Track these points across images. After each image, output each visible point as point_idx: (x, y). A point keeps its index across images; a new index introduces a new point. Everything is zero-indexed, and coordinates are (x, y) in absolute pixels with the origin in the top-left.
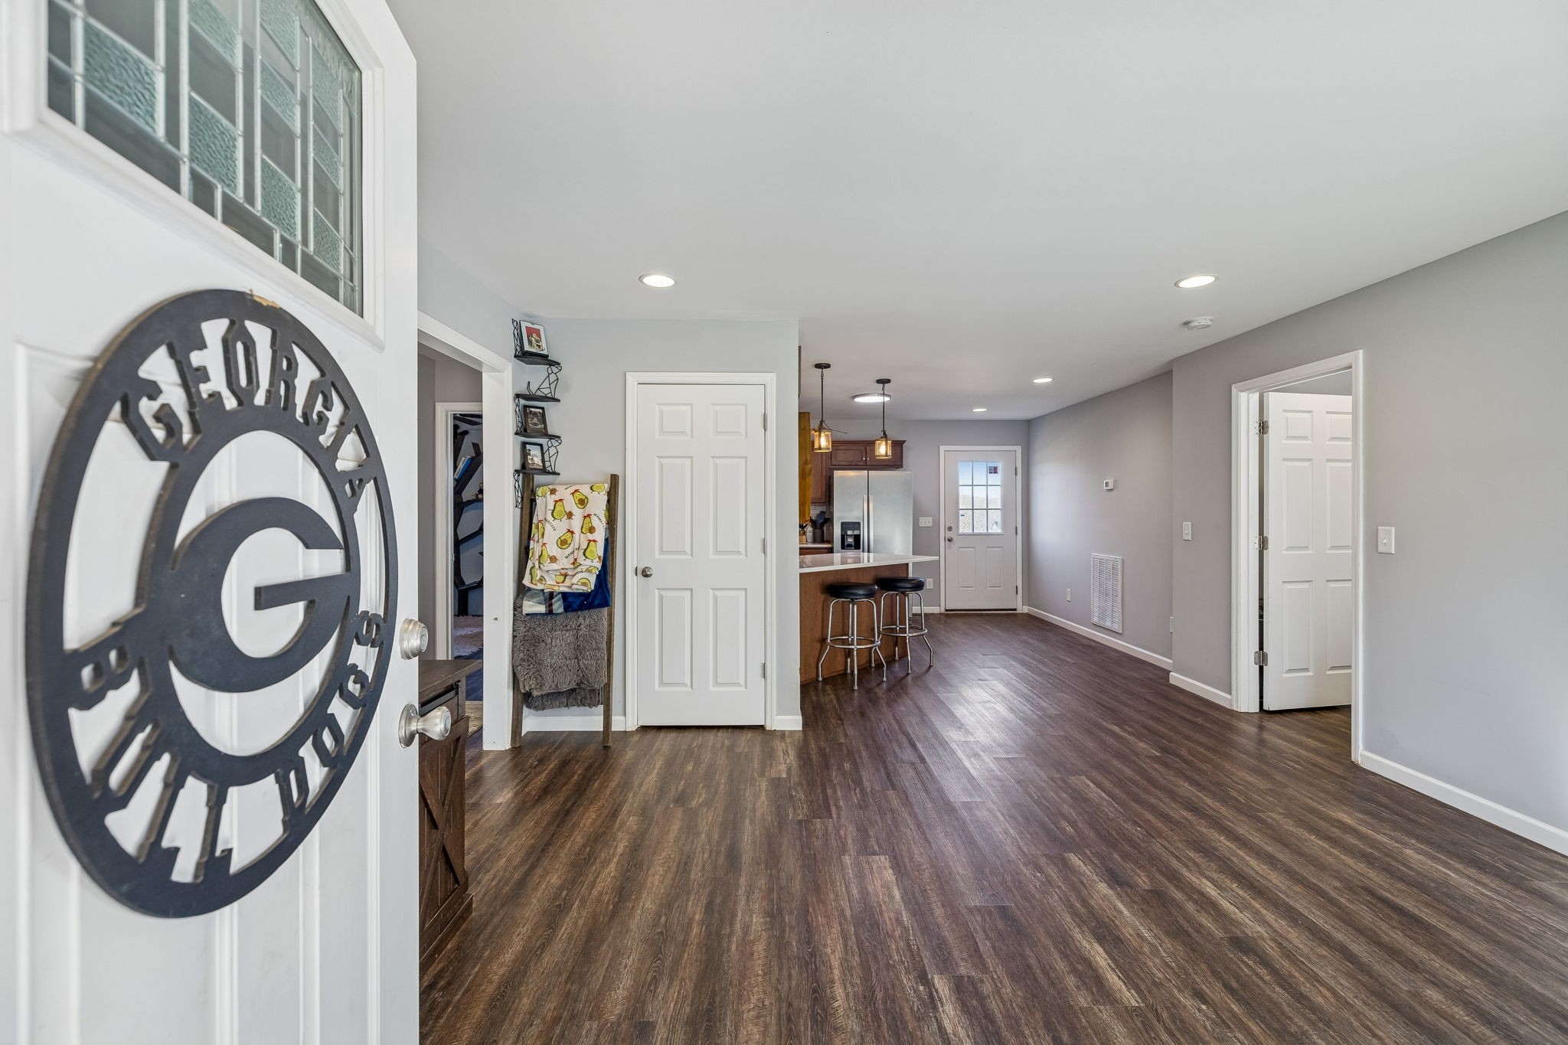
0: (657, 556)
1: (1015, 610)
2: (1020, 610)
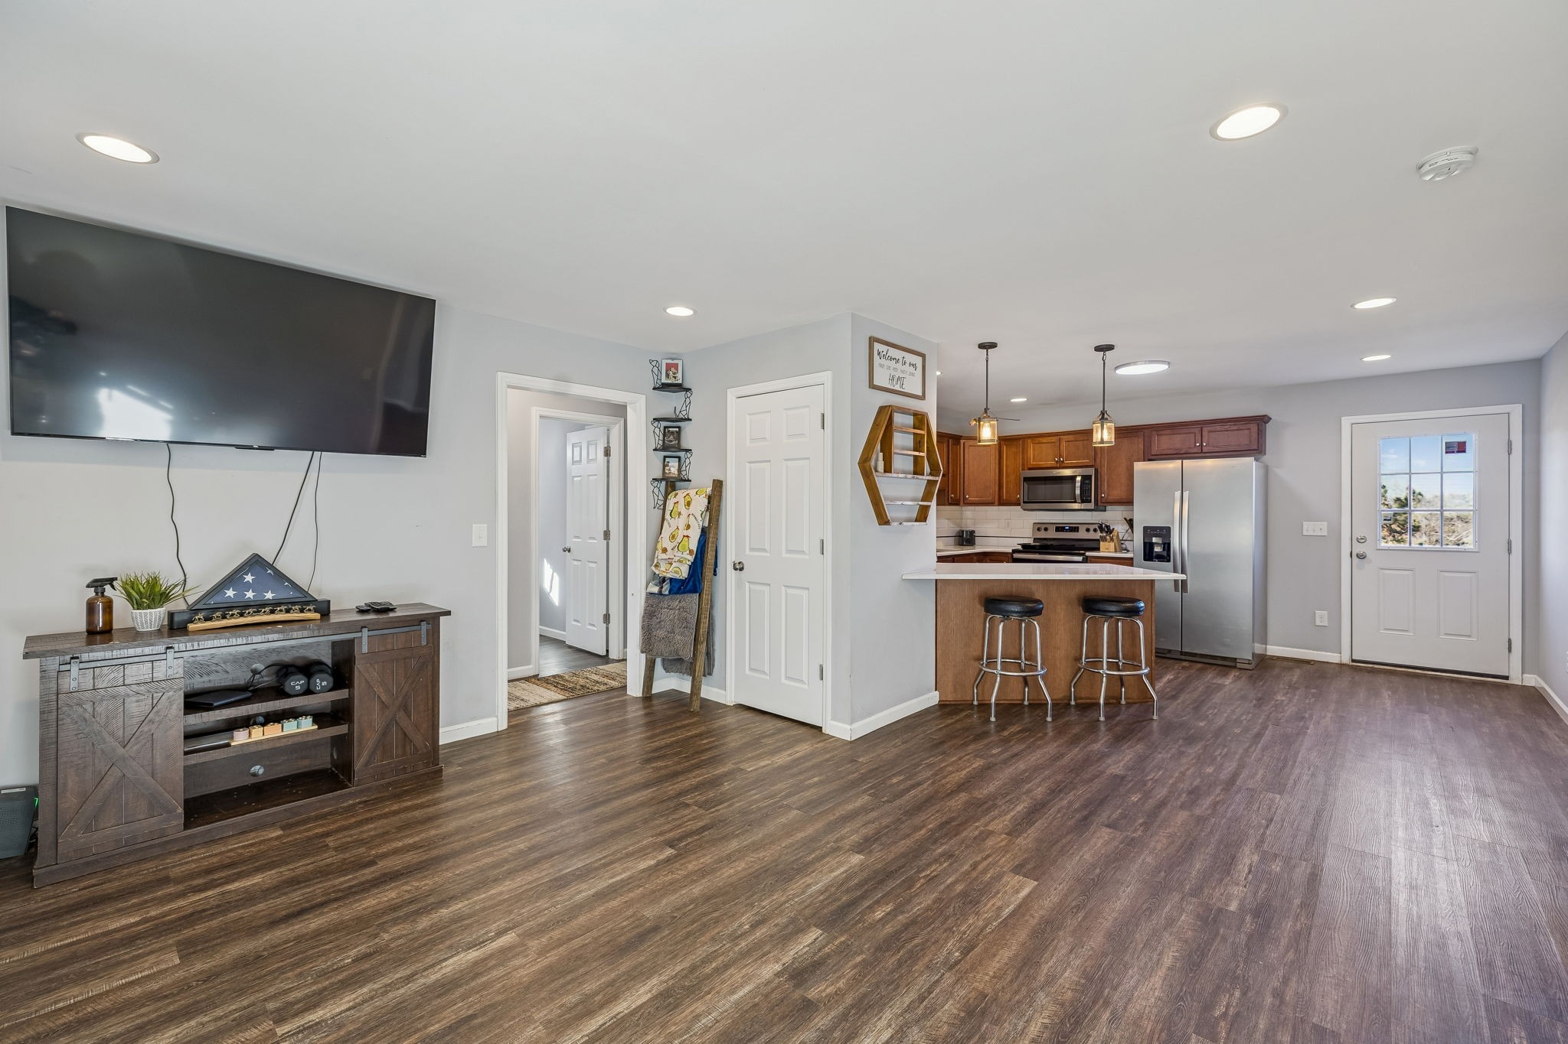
0: (747, 552)
1: (1507, 678)
2: (1516, 679)
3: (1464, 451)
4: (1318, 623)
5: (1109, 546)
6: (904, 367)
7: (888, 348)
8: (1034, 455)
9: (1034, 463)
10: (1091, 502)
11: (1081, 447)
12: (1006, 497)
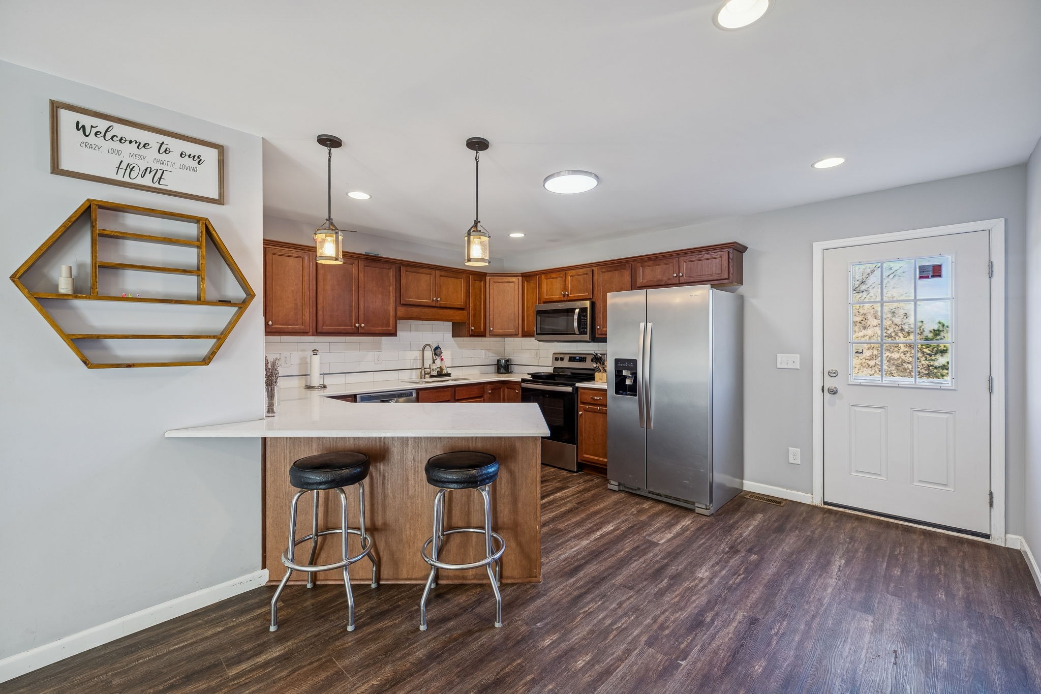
1: (988, 536)
2: (998, 539)
3: (940, 276)
4: (791, 461)
5: (602, 376)
6: (164, 157)
7: (111, 123)
8: (547, 290)
9: (547, 297)
10: (587, 334)
11: (582, 281)
12: (527, 329)
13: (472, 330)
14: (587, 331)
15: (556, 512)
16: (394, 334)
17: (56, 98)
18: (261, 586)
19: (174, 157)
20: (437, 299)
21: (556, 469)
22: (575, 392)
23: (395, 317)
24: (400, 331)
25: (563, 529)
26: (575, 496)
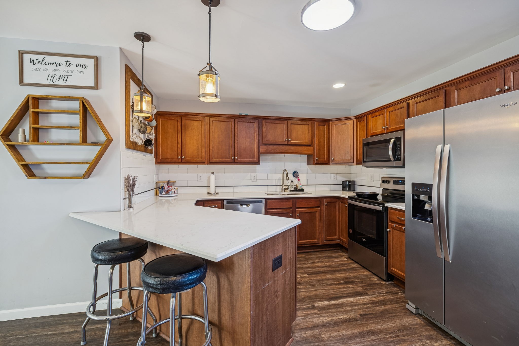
6: (68, 68)
7: (44, 56)
8: (372, 127)
9: (373, 132)
10: (400, 161)
11: (399, 114)
12: (359, 158)
13: (317, 159)
14: (400, 158)
15: (334, 318)
16: (258, 163)
17: (22, 49)
18: (118, 308)
19: (73, 67)
20: (288, 140)
21: (370, 273)
22: (384, 211)
23: (259, 152)
24: (262, 161)
25: (325, 339)
26: (366, 306)
